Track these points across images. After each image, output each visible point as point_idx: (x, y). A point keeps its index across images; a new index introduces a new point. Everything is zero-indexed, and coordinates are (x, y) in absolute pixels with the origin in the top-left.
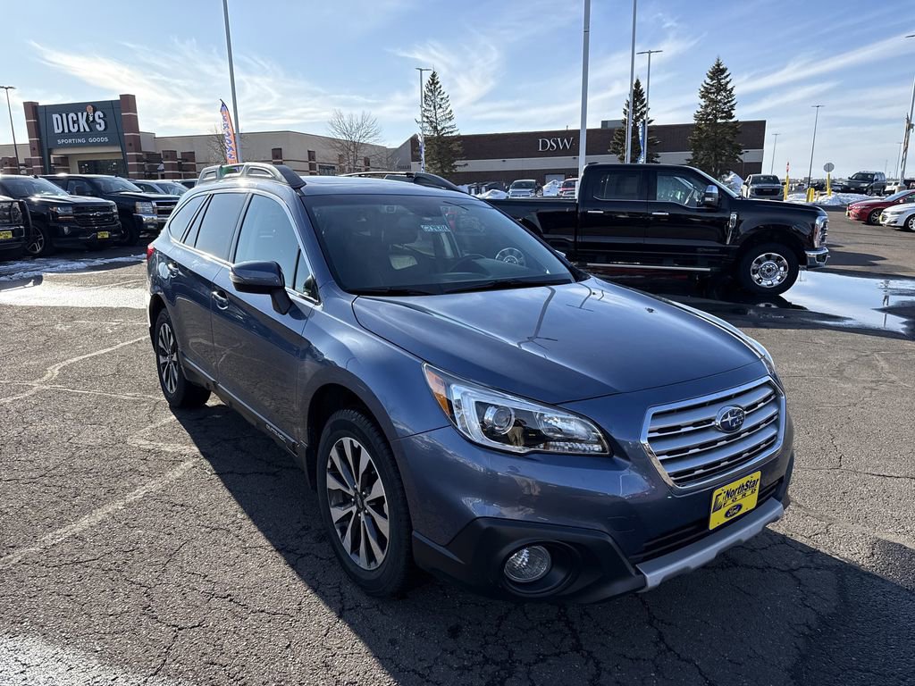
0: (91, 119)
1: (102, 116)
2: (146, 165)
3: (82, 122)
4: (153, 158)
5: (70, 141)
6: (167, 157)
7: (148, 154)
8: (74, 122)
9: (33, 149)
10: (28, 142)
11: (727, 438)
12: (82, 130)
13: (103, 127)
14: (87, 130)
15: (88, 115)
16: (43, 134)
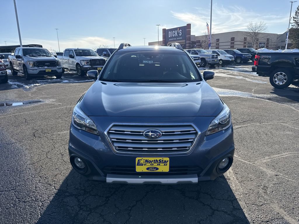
0: (178, 32)
1: (181, 31)
2: (191, 45)
3: (176, 33)
4: (194, 43)
5: (172, 39)
6: (197, 43)
7: (192, 42)
8: (174, 33)
9: (163, 42)
10: (162, 40)
11: (148, 140)
12: (176, 36)
13: (181, 34)
14: (177, 36)
15: (178, 31)
16: (166, 37)
